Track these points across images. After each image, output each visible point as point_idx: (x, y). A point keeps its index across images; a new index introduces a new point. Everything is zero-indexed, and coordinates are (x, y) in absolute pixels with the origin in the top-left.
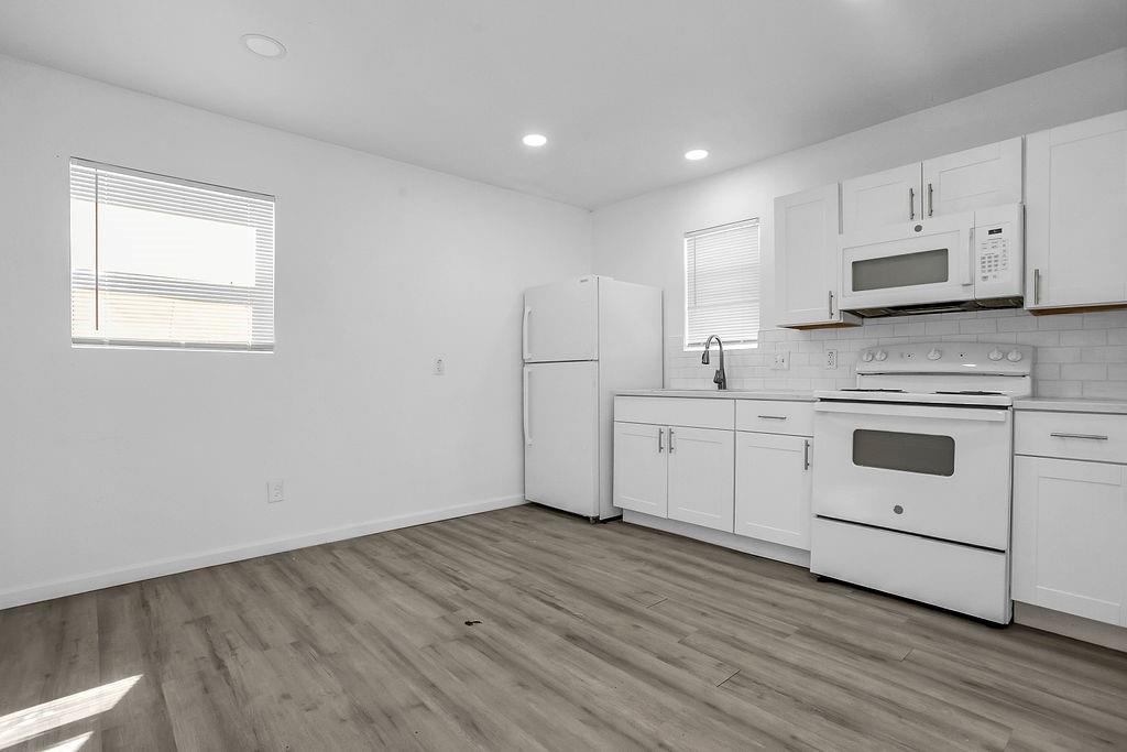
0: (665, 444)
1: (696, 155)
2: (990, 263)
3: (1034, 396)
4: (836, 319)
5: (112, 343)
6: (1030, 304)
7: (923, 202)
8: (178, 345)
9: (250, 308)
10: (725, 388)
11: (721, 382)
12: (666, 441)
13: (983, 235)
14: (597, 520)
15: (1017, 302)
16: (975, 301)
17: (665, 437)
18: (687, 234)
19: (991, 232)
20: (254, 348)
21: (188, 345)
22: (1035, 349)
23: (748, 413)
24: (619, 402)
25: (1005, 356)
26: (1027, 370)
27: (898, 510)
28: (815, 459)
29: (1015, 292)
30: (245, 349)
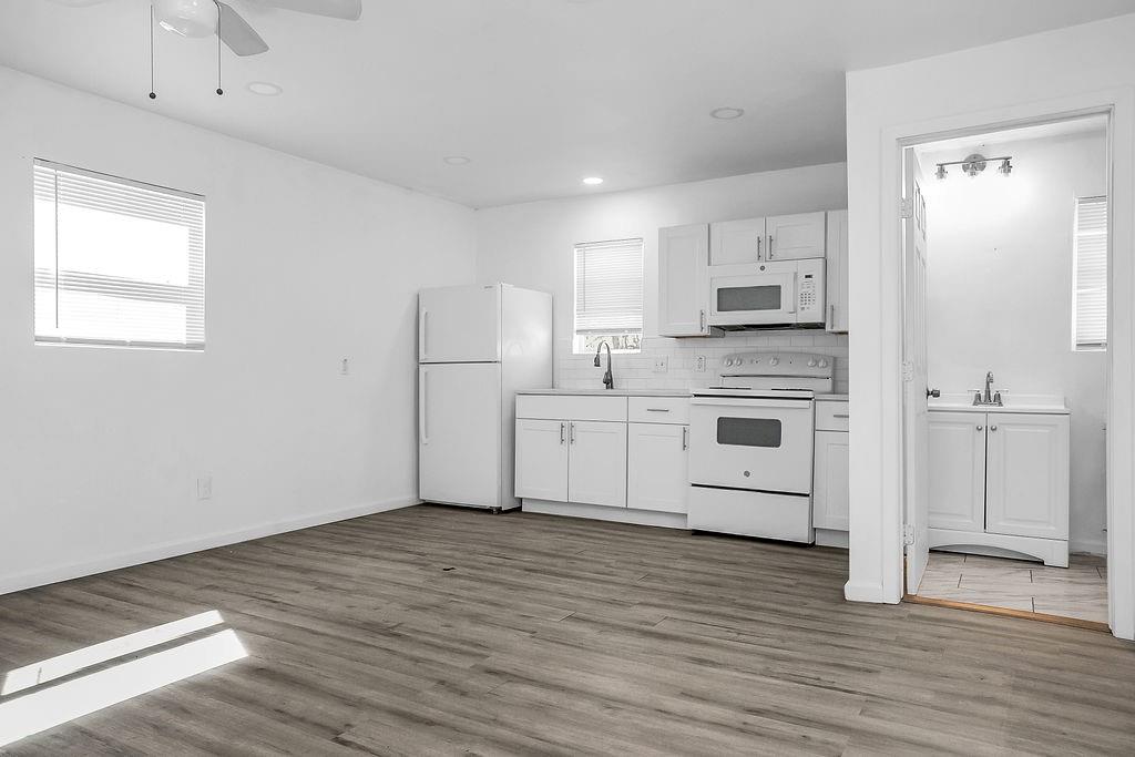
0: (566, 436)
1: (593, 181)
2: (806, 298)
3: (834, 392)
4: (706, 332)
5: (69, 341)
6: (828, 328)
7: (766, 249)
8: (123, 343)
9: (183, 308)
10: (612, 387)
11: (609, 382)
12: (567, 433)
13: (802, 278)
14: (499, 511)
15: (821, 326)
16: (798, 324)
17: (566, 430)
18: (578, 245)
19: (807, 277)
20: (188, 346)
21: (133, 344)
22: (835, 359)
23: (639, 407)
24: (520, 399)
25: (817, 363)
26: (829, 374)
27: (747, 474)
28: (691, 441)
29: (819, 320)
30: (180, 348)
